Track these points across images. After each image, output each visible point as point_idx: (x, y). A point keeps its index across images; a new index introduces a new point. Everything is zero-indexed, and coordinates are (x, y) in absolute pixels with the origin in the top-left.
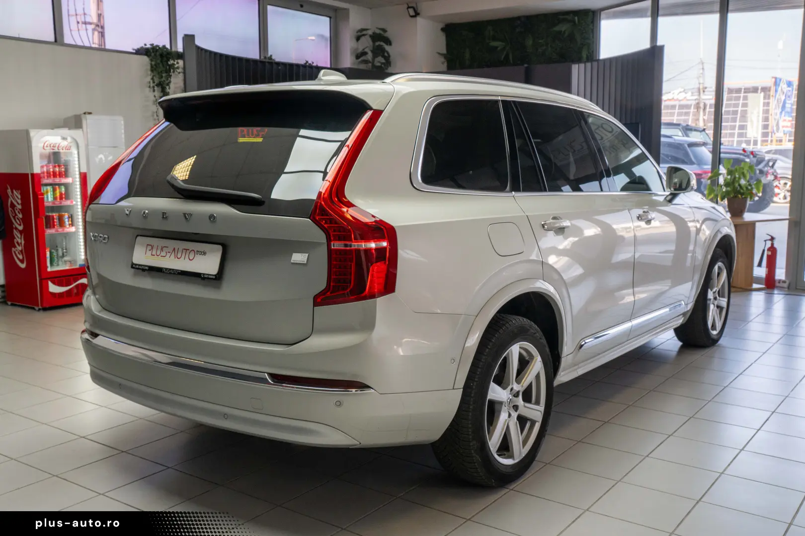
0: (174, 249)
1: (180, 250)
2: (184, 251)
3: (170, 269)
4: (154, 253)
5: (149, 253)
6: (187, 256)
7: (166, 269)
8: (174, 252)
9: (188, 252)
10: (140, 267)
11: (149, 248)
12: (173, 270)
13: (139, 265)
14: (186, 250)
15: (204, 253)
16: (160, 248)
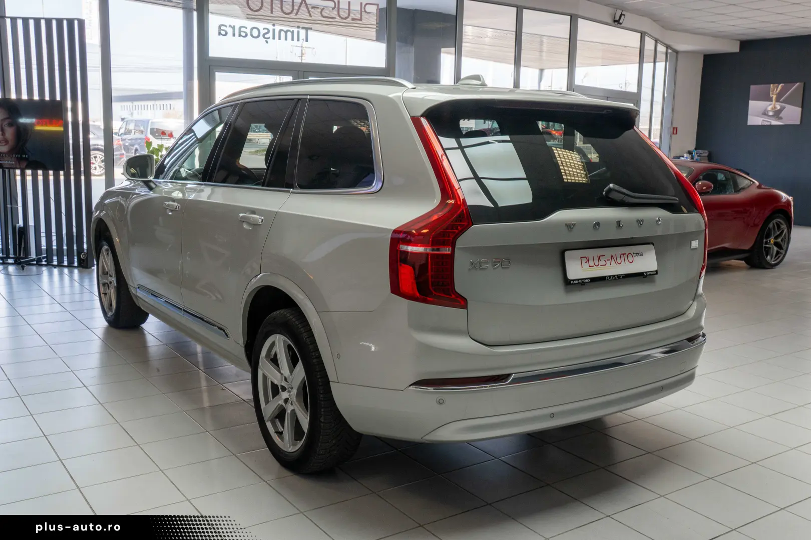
0: (612, 256)
1: (618, 256)
2: (622, 256)
3: (614, 276)
4: (592, 263)
5: (586, 266)
6: (626, 259)
7: (609, 276)
8: (613, 260)
9: (626, 256)
10: (580, 281)
11: (584, 260)
12: (617, 275)
13: (578, 280)
14: (624, 254)
15: (641, 254)
16: (596, 258)
